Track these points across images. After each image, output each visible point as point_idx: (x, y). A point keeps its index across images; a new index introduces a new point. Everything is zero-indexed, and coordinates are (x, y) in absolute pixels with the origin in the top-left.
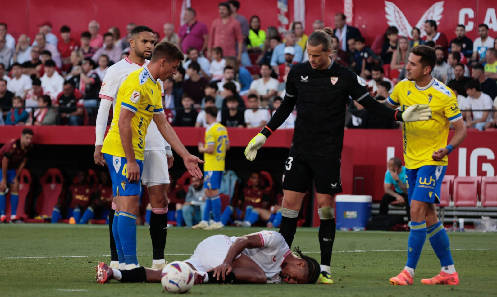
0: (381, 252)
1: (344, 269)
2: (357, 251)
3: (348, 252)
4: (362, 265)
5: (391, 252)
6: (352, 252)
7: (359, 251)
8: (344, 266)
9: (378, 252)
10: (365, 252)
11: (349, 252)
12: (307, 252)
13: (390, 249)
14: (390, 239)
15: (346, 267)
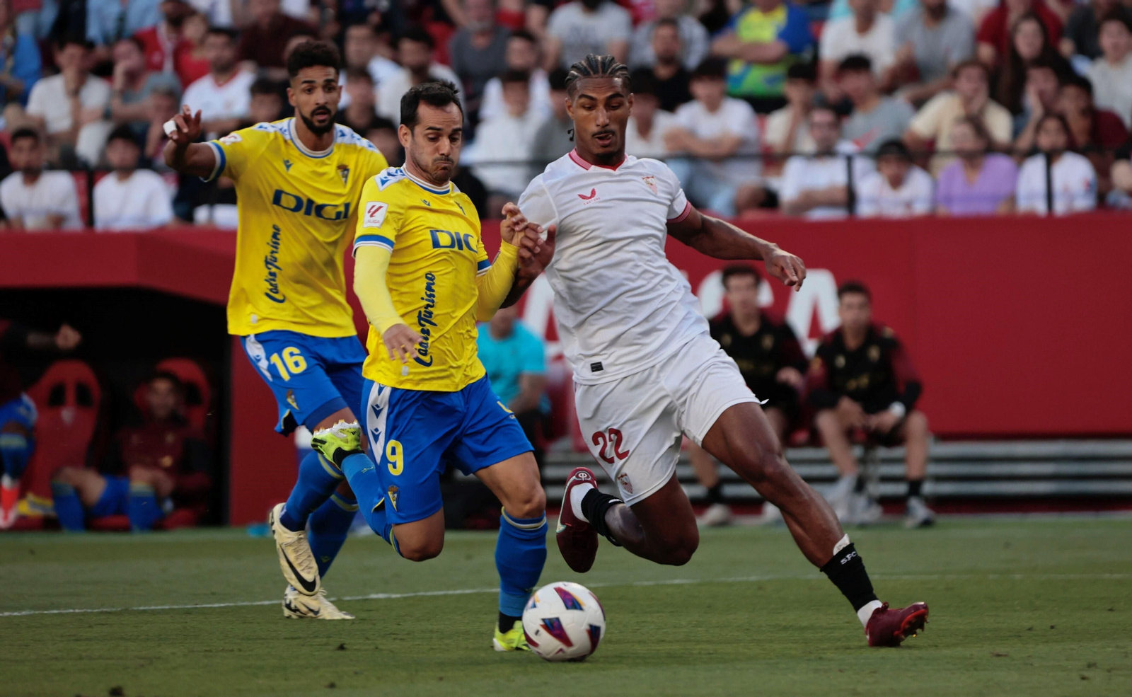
0: (445, 596)
1: (341, 653)
2: (374, 596)
3: (348, 598)
4: (395, 639)
5: (478, 594)
6: (359, 600)
7: (381, 596)
8: (339, 644)
9: (436, 597)
10: (398, 599)
11: (349, 601)
12: (222, 605)
13: (473, 587)
14: (469, 557)
15: (345, 646)
